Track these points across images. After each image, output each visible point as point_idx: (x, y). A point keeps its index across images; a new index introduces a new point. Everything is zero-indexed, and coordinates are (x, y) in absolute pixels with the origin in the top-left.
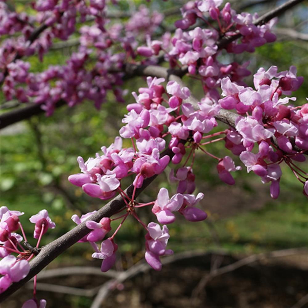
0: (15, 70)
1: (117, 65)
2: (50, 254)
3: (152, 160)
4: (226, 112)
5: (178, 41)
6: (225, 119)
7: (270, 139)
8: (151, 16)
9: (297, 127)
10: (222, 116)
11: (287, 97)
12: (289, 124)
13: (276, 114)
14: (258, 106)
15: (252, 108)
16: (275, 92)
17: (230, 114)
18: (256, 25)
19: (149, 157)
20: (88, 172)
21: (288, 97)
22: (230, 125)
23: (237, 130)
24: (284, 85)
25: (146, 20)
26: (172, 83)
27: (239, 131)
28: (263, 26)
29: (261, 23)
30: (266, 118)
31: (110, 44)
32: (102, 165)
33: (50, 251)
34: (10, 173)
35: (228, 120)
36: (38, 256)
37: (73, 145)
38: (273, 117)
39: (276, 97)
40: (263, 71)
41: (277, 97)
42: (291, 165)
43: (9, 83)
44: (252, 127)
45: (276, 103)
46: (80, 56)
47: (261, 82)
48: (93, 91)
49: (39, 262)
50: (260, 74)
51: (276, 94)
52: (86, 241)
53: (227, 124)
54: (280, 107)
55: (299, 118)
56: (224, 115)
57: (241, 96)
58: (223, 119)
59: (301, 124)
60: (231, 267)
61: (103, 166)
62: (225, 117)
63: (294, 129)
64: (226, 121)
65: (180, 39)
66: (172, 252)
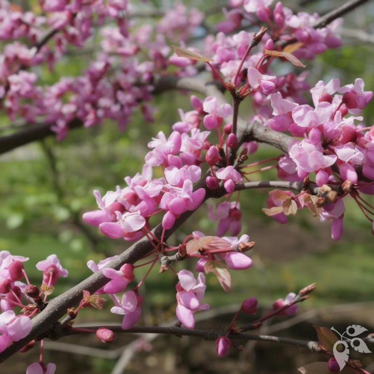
0: (16, 84)
1: (145, 77)
2: (58, 309)
3: (183, 194)
4: (278, 135)
5: (220, 48)
6: (278, 143)
7: (331, 168)
8: (189, 16)
9: (363, 153)
10: (273, 140)
11: (352, 117)
12: (354, 149)
13: (339, 137)
14: (315, 128)
15: (308, 130)
16: (338, 109)
17: (283, 137)
18: (316, 27)
19: (180, 190)
20: (106, 208)
21: (354, 116)
22: (283, 150)
23: (290, 157)
24: (349, 101)
25: (182, 20)
26: (210, 100)
27: (293, 158)
28: (323, 30)
29: (320, 26)
30: (328, 142)
31: (138, 50)
32: (125, 199)
33: (59, 304)
34: (18, 208)
35: (281, 144)
36: (44, 310)
37: (96, 173)
38: (336, 141)
39: (338, 116)
40: (321, 85)
41: (341, 116)
42: (358, 199)
43: (12, 98)
44: (308, 154)
45: (338, 123)
46: (99, 66)
47: (321, 97)
48: (115, 108)
49: (44, 319)
50: (318, 89)
51: (338, 112)
52: (103, 292)
53: (280, 149)
54: (344, 128)
55: (367, 142)
56: (276, 138)
57: (295, 116)
58: (274, 143)
59: (369, 149)
60: (286, 324)
61: (127, 200)
62: (277, 141)
63: (360, 155)
64: (278, 146)
65: (222, 45)
66: (207, 306)
